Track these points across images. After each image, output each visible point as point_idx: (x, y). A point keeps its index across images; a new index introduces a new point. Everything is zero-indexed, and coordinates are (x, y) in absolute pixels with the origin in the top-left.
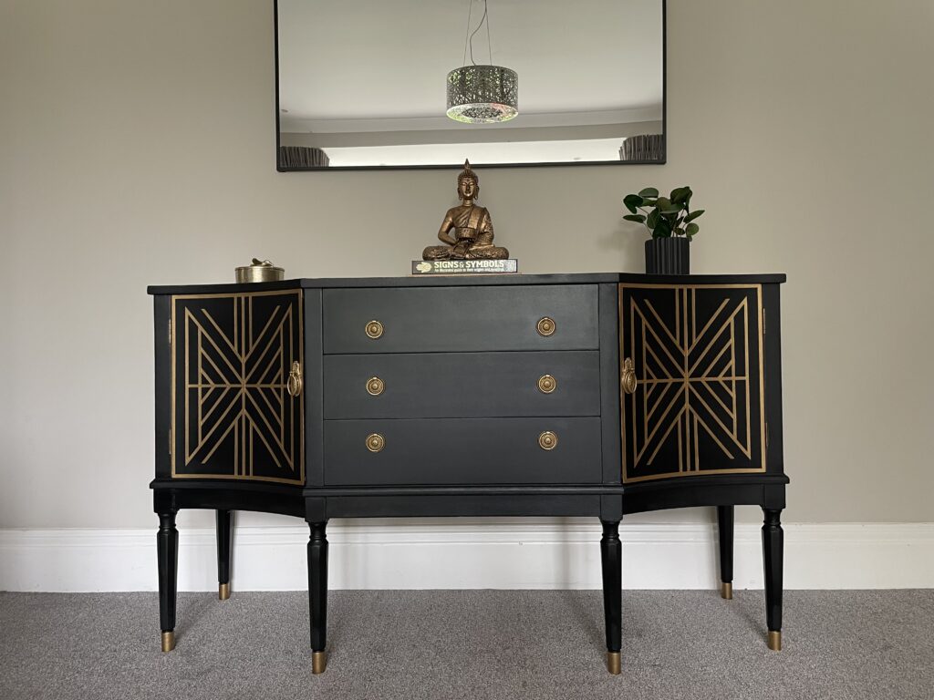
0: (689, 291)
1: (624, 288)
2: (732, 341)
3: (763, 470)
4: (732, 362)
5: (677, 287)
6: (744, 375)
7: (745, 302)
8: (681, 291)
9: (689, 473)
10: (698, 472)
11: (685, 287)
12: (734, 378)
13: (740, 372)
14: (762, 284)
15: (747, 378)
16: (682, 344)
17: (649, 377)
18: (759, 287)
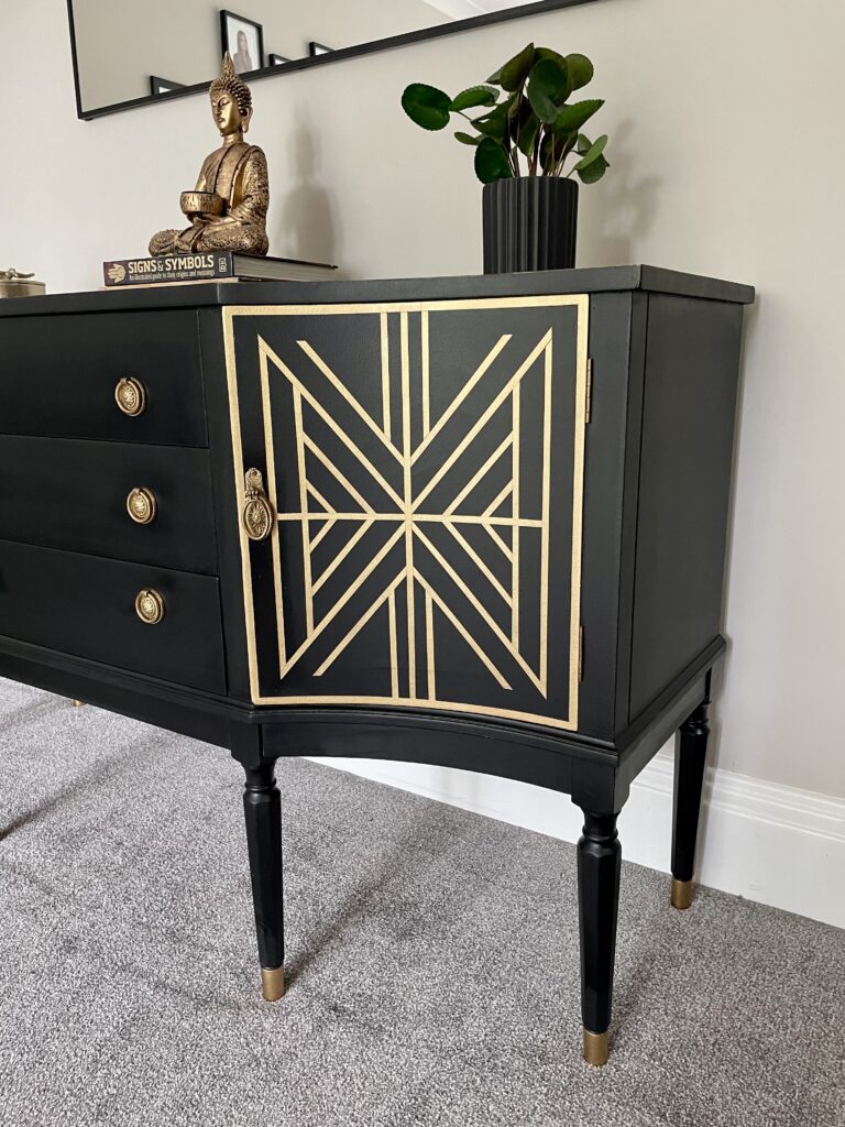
0: (415, 318)
1: (235, 318)
2: (514, 438)
3: (572, 724)
4: (513, 486)
5: (383, 309)
6: (540, 518)
7: (546, 343)
8: (394, 318)
9: (413, 702)
10: (432, 703)
11: (404, 308)
12: (516, 522)
13: (531, 509)
14: (589, 293)
15: (544, 524)
16: (397, 439)
17: (314, 506)
18: (582, 301)
